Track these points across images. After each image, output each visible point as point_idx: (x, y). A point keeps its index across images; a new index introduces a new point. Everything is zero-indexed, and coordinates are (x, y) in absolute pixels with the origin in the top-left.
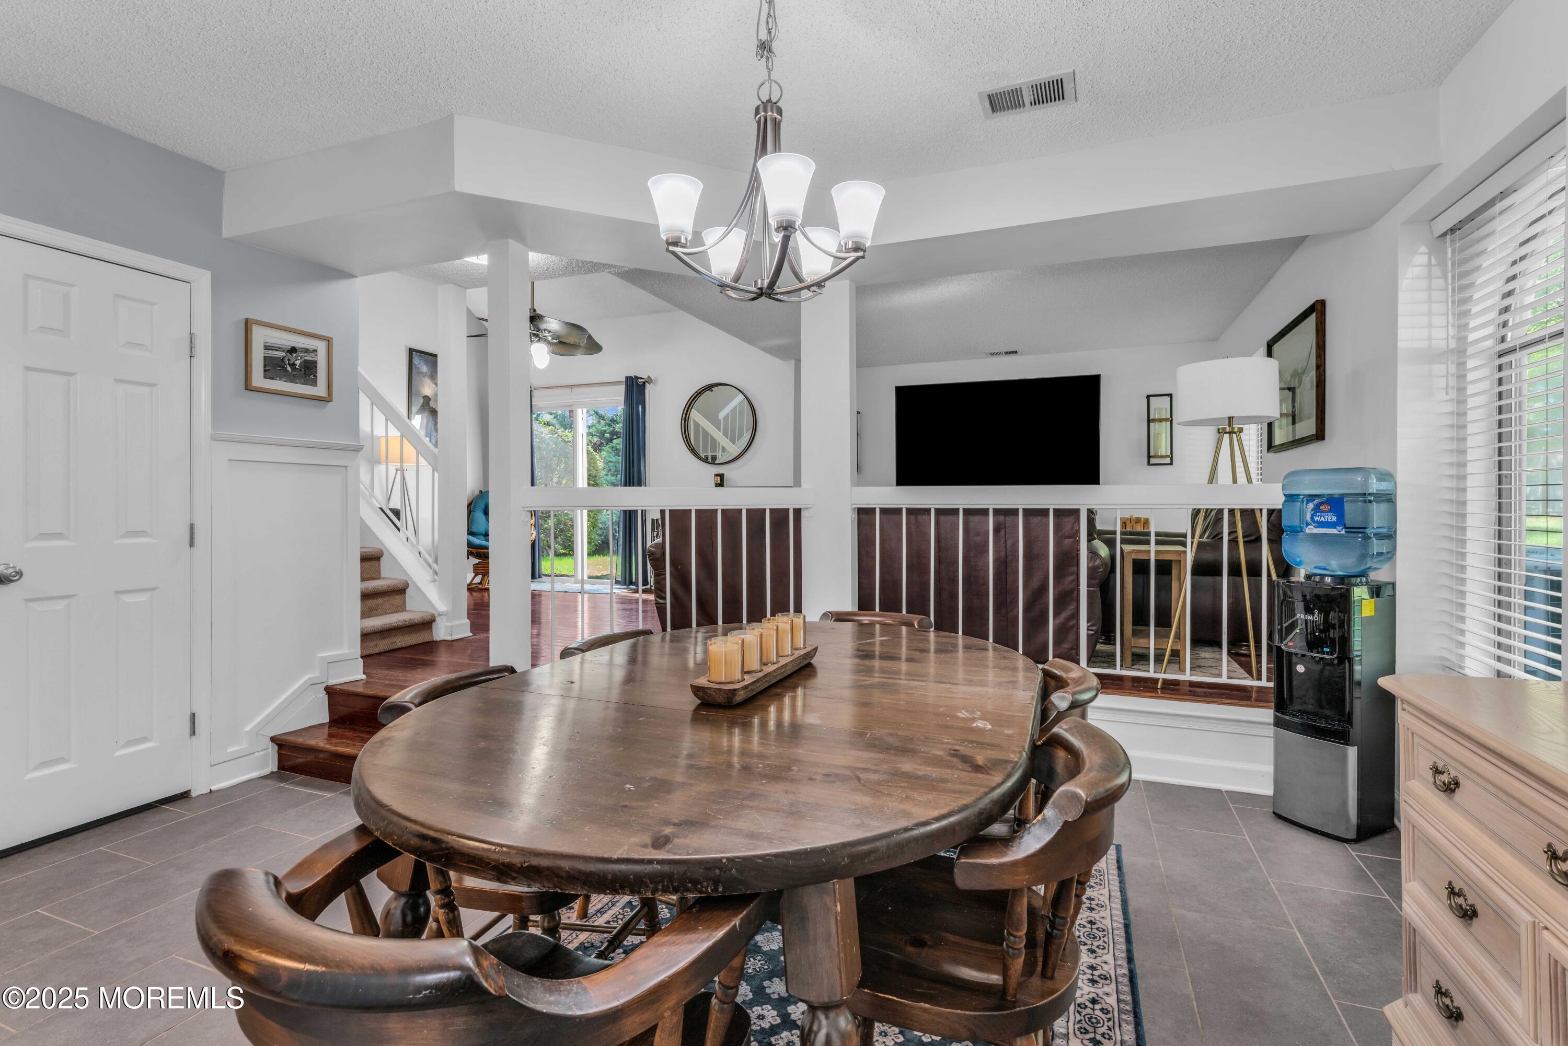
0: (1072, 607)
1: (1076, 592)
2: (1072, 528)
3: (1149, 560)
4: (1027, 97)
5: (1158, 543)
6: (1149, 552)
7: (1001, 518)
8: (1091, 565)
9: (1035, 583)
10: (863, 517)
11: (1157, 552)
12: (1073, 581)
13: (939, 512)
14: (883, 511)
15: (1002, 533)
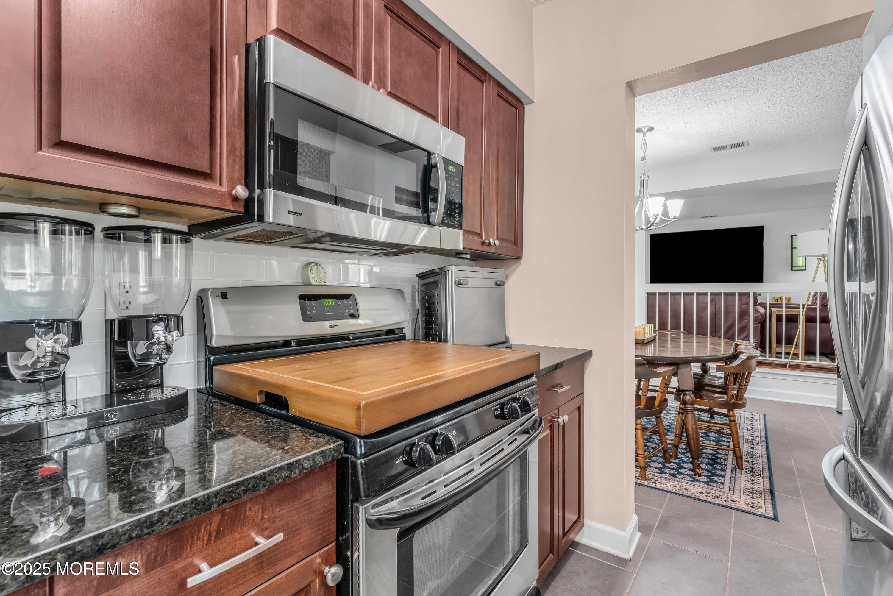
0: (746, 333)
1: (748, 327)
2: (747, 300)
3: (782, 315)
4: (728, 147)
5: (786, 308)
6: (782, 311)
7: (713, 296)
8: (755, 315)
9: (729, 323)
10: (650, 296)
11: (786, 311)
12: (746, 322)
13: (685, 294)
14: (660, 294)
15: (714, 302)
